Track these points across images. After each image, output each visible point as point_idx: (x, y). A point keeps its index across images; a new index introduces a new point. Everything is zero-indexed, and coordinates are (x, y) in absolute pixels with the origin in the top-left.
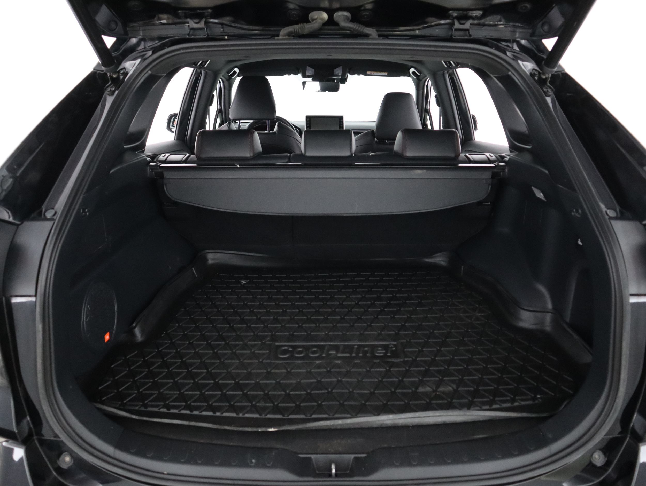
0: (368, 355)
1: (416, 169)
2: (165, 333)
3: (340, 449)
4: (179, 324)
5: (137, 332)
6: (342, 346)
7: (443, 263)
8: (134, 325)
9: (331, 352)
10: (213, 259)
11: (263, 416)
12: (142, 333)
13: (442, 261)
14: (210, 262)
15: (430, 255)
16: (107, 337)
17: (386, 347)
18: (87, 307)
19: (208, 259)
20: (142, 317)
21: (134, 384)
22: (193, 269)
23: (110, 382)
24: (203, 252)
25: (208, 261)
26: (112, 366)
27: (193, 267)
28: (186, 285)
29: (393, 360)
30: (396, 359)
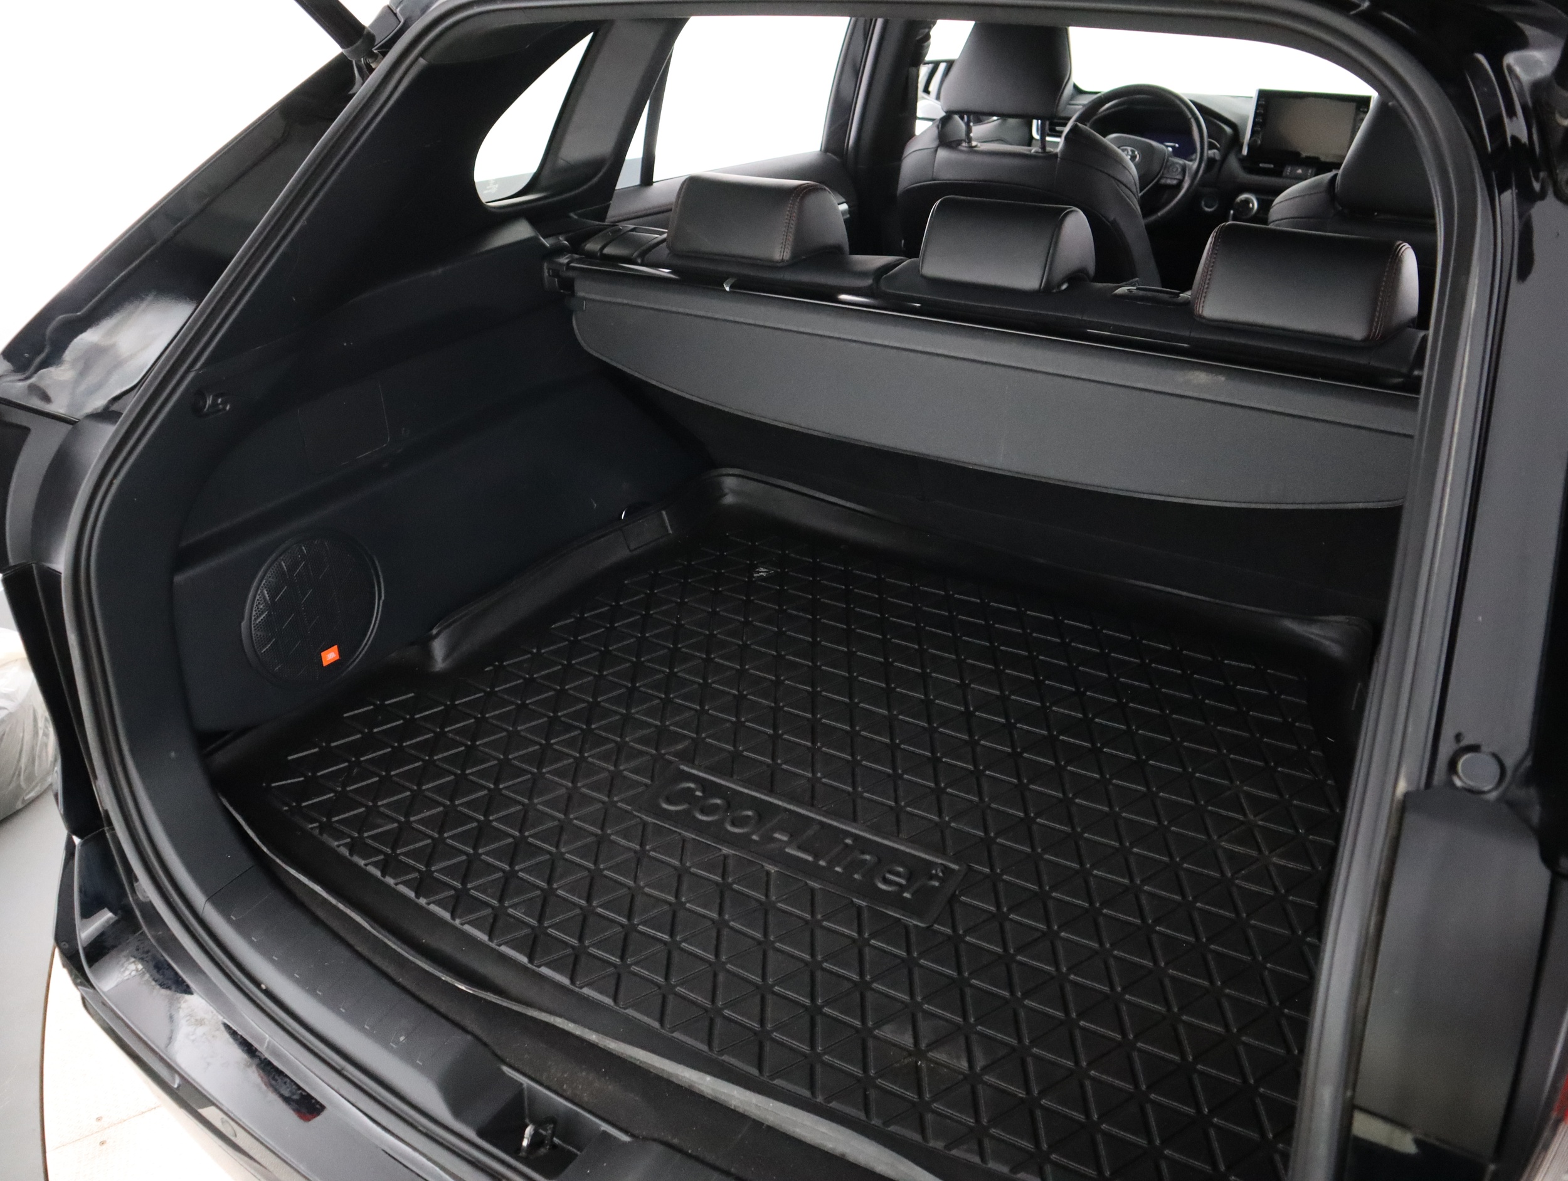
0: (856, 876)
1: (1197, 369)
2: (497, 663)
3: (586, 1097)
4: (539, 649)
5: (439, 648)
6: (816, 827)
7: (1336, 650)
8: (434, 632)
9: (777, 835)
10: (736, 493)
11: (493, 945)
12: (451, 650)
13: (1332, 640)
14: (729, 499)
15: (1310, 612)
16: (330, 656)
17: (917, 870)
18: (262, 592)
19: (726, 491)
20: (461, 618)
21: (349, 769)
22: (664, 513)
23: (316, 750)
24: (715, 472)
25: (725, 495)
26: (345, 715)
27: (664, 509)
28: (631, 551)
29: (903, 916)
30: (910, 918)
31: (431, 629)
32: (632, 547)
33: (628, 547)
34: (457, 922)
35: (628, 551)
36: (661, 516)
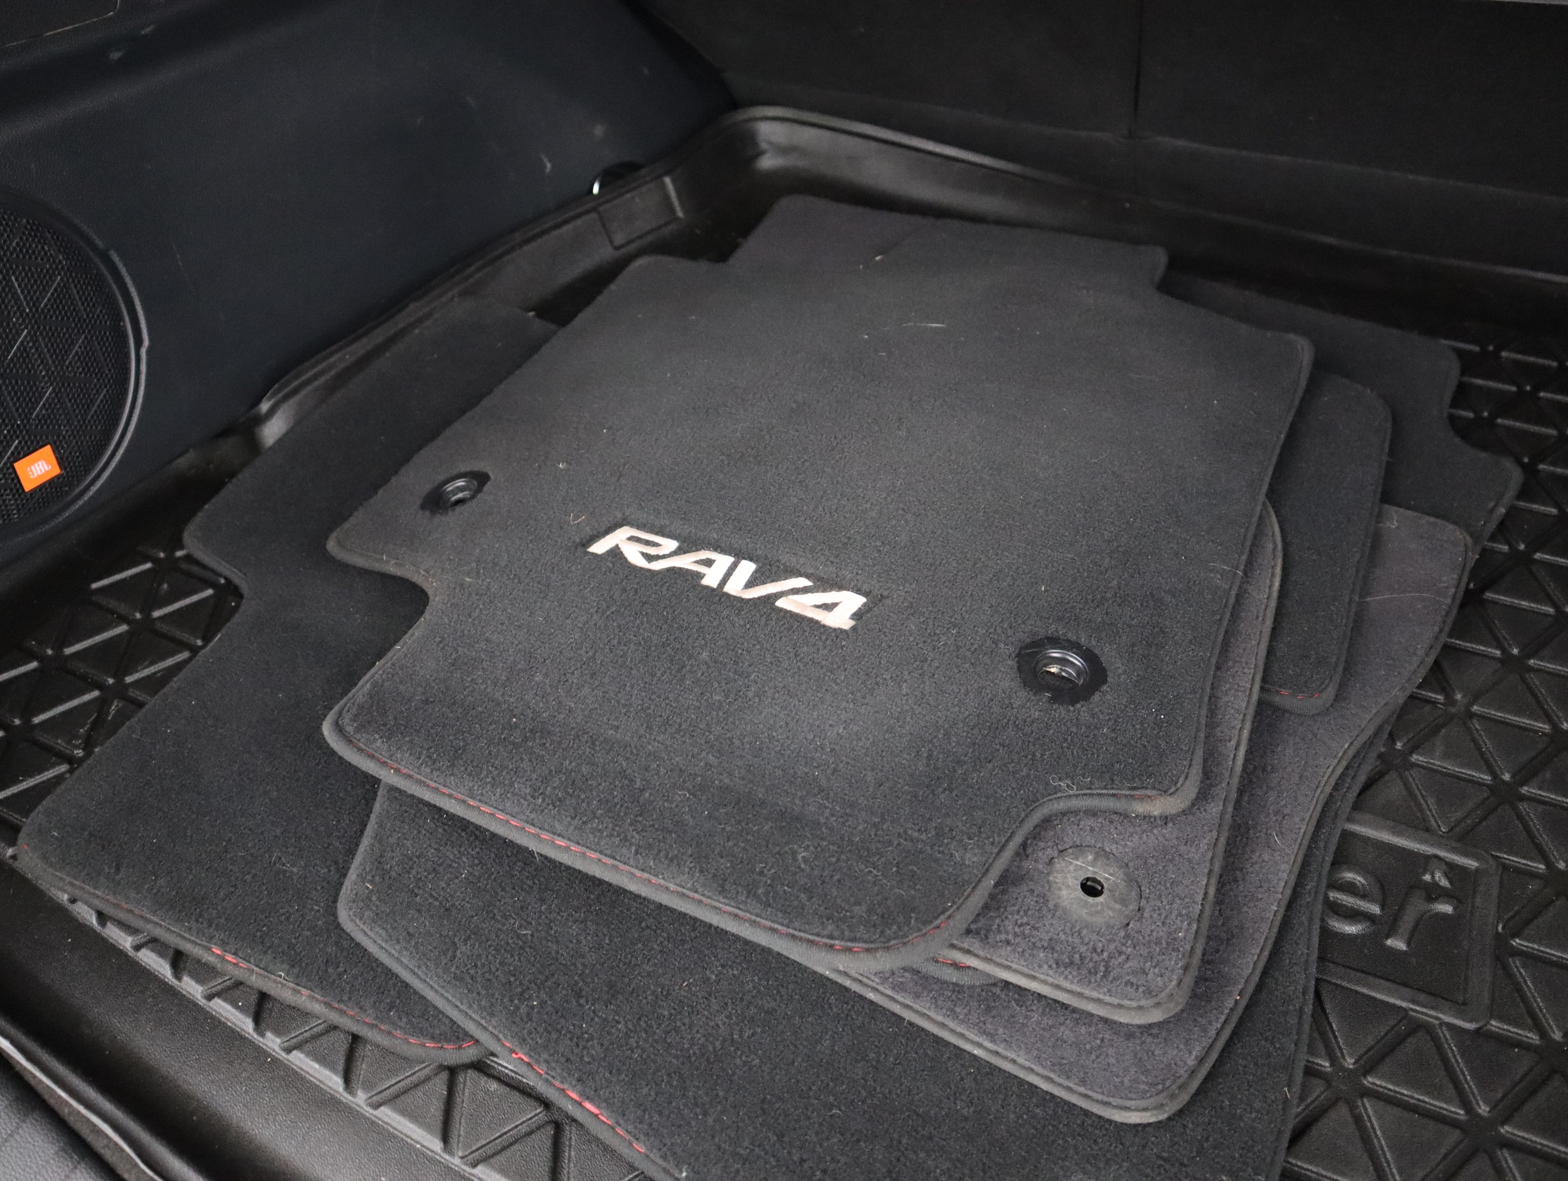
10: (781, 148)
19: (764, 146)
20: (315, 378)
21: (101, 704)
22: (667, 180)
23: (34, 665)
24: (742, 115)
25: (761, 153)
26: (95, 586)
27: (667, 173)
28: (617, 248)
29: (1414, 1002)
30: (1433, 1008)
31: (258, 401)
32: (619, 239)
33: (611, 242)
34: (360, 1099)
35: (610, 248)
36: (663, 187)
